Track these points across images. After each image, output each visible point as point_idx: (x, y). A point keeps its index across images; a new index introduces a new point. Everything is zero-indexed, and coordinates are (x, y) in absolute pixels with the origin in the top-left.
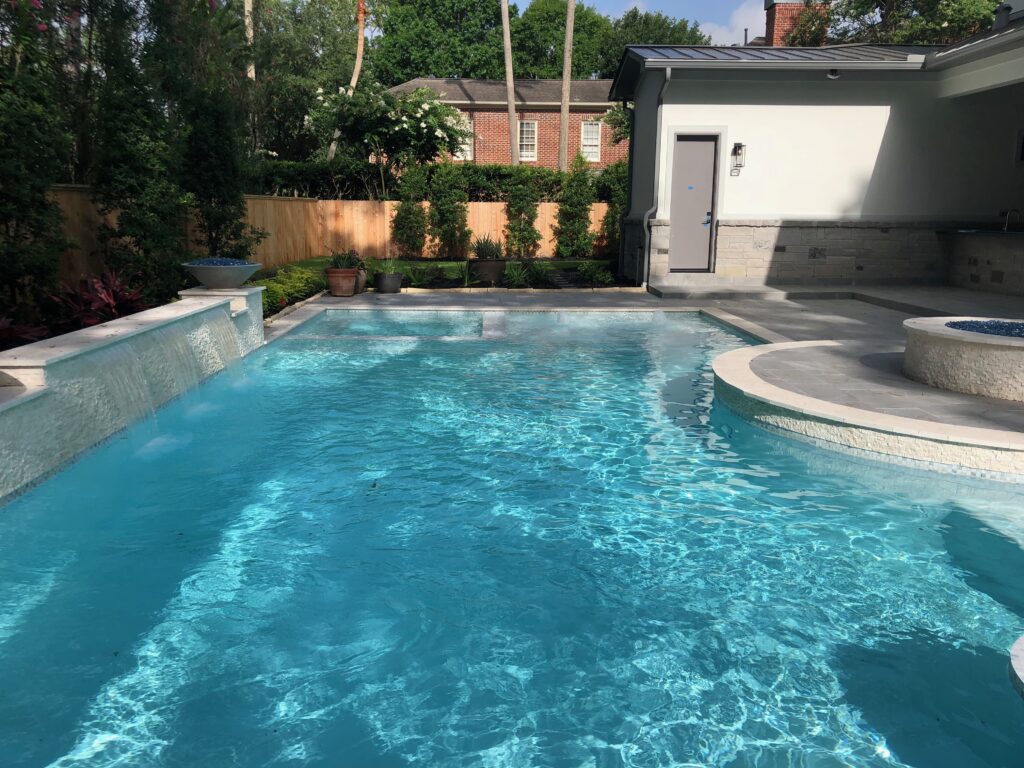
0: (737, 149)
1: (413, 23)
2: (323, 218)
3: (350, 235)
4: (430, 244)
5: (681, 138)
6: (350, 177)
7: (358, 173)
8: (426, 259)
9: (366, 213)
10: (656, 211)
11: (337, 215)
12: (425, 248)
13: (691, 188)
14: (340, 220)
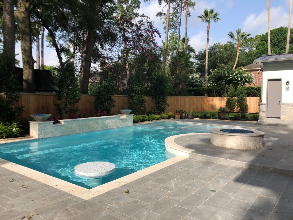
0: (288, 83)
1: (264, 46)
2: (209, 101)
3: (215, 105)
4: (236, 109)
5: (269, 80)
6: (217, 91)
7: (219, 90)
8: (235, 113)
9: (220, 100)
10: (262, 100)
11: (212, 100)
12: (235, 109)
13: (274, 94)
14: (213, 102)
